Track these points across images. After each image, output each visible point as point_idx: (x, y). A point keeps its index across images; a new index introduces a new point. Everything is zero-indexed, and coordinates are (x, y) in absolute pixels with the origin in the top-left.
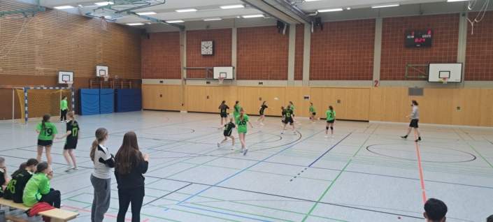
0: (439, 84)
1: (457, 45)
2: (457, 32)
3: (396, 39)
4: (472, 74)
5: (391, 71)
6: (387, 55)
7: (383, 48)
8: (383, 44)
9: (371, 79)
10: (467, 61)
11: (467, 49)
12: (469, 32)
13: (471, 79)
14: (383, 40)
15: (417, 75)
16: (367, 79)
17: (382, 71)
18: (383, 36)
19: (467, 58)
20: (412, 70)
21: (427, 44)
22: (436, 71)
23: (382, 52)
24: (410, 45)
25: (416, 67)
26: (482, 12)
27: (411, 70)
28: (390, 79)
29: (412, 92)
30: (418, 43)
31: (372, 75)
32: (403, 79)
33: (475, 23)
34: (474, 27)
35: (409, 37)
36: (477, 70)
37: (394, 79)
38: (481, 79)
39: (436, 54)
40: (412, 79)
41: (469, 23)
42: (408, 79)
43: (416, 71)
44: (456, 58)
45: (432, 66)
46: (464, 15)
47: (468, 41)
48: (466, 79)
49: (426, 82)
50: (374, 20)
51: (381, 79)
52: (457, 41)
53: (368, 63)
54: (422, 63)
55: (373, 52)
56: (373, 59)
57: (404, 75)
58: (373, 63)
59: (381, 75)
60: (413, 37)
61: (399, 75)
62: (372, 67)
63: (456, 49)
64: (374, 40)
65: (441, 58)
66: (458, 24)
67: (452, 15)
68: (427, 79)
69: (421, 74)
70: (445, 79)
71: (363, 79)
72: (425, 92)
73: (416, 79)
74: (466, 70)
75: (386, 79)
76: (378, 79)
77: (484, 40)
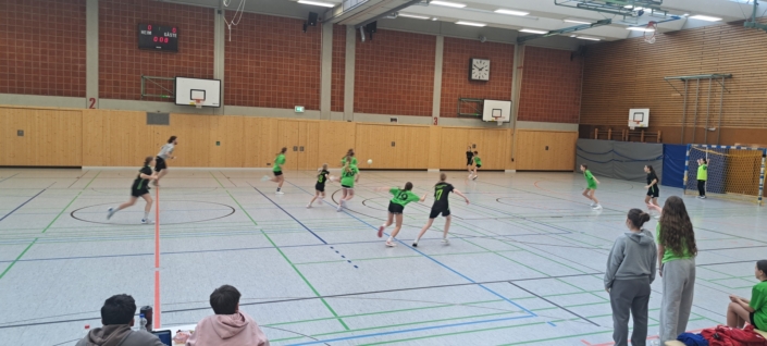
0: (190, 109)
1: (212, 54)
2: (212, 36)
3: (123, 33)
4: (233, 97)
5: (116, 83)
6: (109, 57)
7: (101, 44)
8: (101, 37)
9: (83, 95)
10: (226, 78)
11: (226, 61)
12: (226, 37)
13: (233, 104)
14: (101, 30)
15: (158, 92)
16: (75, 95)
17: (101, 83)
18: (101, 24)
19: (226, 73)
20: (151, 86)
21: (171, 47)
22: (186, 89)
23: (101, 51)
24: (146, 45)
25: (157, 81)
26: (239, 13)
27: (149, 85)
28: (116, 97)
29: (154, 119)
30: (158, 43)
31: (84, 88)
32: (137, 99)
33: (232, 26)
34: (233, 32)
35: (143, 32)
36: (239, 91)
37: (123, 97)
38: (245, 104)
39: (185, 63)
40: (151, 99)
41: (226, 26)
42: (145, 99)
43: (157, 87)
44: (212, 72)
45: (180, 81)
46: (219, 12)
47: (226, 49)
48: (226, 103)
49: (171, 104)
51: (101, 96)
52: (212, 48)
53: (76, 68)
54: (165, 74)
55: (84, 49)
56: (84, 62)
57: (139, 91)
58: (84, 69)
59: (101, 89)
60: (150, 33)
61: (130, 91)
62: (84, 75)
63: (212, 60)
64: (84, 29)
65: (192, 71)
66: (212, 24)
67: (205, 9)
68: (173, 100)
69: (165, 93)
70: (198, 101)
71: (67, 94)
72: (172, 119)
73: (158, 99)
74: (226, 91)
75: (109, 97)
76: (96, 95)
77: (246, 51)
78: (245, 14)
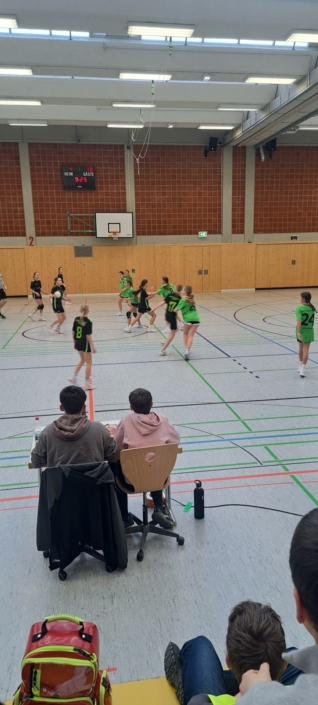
0: (109, 241)
1: (124, 188)
2: (123, 171)
3: (51, 176)
4: (144, 228)
5: (49, 222)
6: (41, 199)
7: (34, 188)
8: (33, 182)
9: (24, 234)
10: (137, 211)
11: (137, 194)
12: (136, 171)
13: (144, 234)
14: (32, 176)
15: (82, 228)
16: (18, 235)
17: (37, 223)
18: (32, 170)
19: (137, 205)
20: (76, 222)
21: (90, 185)
22: (104, 222)
23: (34, 194)
24: (69, 186)
25: (81, 217)
26: (145, 146)
27: (74, 222)
28: (49, 235)
29: (82, 252)
30: (79, 183)
31: (24, 228)
32: (66, 235)
33: (140, 160)
34: (141, 165)
35: (66, 174)
36: (149, 222)
37: (55, 234)
38: (154, 234)
39: (102, 200)
40: (77, 234)
41: (135, 160)
42: (72, 234)
43: (81, 223)
44: (125, 205)
45: (99, 216)
46: (129, 148)
47: (136, 183)
48: (138, 234)
49: (94, 238)
50: (16, 145)
51: (37, 235)
52: (124, 183)
53: (16, 211)
54: (86, 211)
55: (21, 194)
56: (22, 205)
57: (66, 228)
58: (23, 211)
59: (37, 228)
60: (71, 174)
61: (60, 228)
62: (23, 217)
63: (124, 194)
64: (19, 176)
65: (108, 206)
66: (123, 160)
67: (116, 146)
68: (94, 234)
69: (87, 228)
70: (115, 233)
71: (12, 235)
72: (95, 251)
73: (82, 234)
74: (138, 222)
75: (43, 235)
76: (33, 235)
77: (153, 183)
78: (151, 147)
